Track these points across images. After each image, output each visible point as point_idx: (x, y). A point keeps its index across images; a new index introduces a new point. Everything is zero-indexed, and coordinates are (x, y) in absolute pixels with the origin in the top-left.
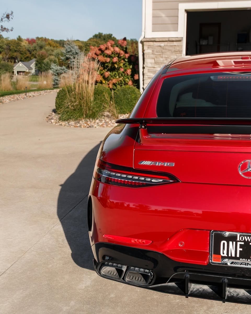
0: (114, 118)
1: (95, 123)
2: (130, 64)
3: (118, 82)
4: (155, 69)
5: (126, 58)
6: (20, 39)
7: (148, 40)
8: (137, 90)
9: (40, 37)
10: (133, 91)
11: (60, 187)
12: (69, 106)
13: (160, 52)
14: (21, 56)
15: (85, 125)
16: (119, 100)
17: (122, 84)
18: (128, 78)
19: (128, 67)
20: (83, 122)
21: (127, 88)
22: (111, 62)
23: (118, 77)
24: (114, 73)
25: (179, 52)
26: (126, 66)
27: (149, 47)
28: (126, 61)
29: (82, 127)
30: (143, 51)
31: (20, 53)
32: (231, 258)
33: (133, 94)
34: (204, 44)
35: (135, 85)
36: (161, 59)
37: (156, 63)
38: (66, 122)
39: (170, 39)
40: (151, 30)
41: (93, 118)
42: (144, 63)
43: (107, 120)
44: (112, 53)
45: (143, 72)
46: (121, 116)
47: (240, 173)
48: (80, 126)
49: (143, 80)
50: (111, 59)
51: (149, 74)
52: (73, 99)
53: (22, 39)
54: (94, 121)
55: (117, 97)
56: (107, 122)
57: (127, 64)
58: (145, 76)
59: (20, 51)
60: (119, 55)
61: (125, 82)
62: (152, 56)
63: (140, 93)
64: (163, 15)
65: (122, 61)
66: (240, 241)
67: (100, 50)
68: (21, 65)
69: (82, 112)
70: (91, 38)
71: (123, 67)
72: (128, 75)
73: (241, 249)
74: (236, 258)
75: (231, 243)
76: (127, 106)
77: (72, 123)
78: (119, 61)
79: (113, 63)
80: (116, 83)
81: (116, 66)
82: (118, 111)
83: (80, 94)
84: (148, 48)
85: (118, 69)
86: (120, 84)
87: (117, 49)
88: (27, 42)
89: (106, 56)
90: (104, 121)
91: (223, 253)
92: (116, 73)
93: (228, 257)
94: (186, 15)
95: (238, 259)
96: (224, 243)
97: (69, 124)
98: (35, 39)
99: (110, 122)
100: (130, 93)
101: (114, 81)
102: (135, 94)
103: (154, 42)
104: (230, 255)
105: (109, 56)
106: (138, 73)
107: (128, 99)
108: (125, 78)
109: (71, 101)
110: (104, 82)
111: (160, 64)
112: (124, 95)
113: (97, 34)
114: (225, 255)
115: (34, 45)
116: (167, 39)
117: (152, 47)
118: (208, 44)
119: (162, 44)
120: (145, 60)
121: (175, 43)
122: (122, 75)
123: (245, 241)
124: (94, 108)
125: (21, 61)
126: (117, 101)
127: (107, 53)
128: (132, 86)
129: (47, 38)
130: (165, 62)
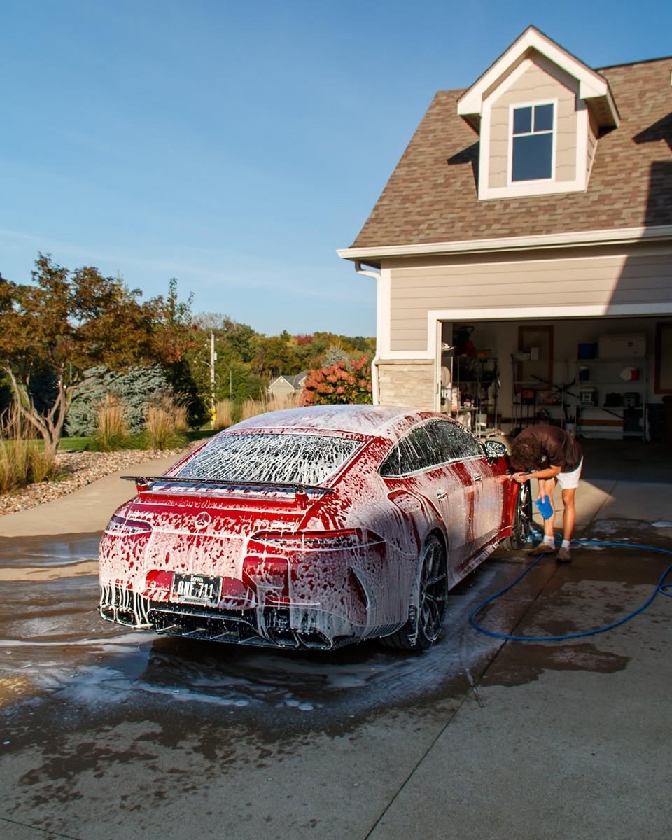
6: (286, 336)
7: (385, 362)
9: (320, 332)
13: (401, 381)
14: (283, 366)
25: (428, 381)
26: (360, 399)
27: (386, 372)
28: (360, 392)
30: (378, 378)
31: (283, 360)
36: (404, 391)
37: (396, 396)
39: (417, 362)
40: (389, 349)
42: (379, 396)
44: (338, 380)
53: (290, 336)
57: (361, 396)
59: (283, 357)
60: (348, 383)
62: (391, 386)
65: (353, 391)
66: (193, 582)
67: (323, 374)
68: (282, 381)
71: (355, 400)
73: (193, 589)
78: (349, 392)
79: (339, 395)
81: (344, 399)
84: (385, 374)
87: (344, 374)
88: (296, 342)
93: (183, 595)
94: (441, 326)
96: (181, 584)
98: (312, 335)
103: (394, 366)
111: (403, 397)
114: (181, 594)
115: (308, 346)
116: (411, 362)
117: (390, 372)
118: (530, 360)
119: (405, 369)
120: (381, 391)
121: (423, 368)
125: (283, 374)
129: (333, 333)
130: (409, 395)
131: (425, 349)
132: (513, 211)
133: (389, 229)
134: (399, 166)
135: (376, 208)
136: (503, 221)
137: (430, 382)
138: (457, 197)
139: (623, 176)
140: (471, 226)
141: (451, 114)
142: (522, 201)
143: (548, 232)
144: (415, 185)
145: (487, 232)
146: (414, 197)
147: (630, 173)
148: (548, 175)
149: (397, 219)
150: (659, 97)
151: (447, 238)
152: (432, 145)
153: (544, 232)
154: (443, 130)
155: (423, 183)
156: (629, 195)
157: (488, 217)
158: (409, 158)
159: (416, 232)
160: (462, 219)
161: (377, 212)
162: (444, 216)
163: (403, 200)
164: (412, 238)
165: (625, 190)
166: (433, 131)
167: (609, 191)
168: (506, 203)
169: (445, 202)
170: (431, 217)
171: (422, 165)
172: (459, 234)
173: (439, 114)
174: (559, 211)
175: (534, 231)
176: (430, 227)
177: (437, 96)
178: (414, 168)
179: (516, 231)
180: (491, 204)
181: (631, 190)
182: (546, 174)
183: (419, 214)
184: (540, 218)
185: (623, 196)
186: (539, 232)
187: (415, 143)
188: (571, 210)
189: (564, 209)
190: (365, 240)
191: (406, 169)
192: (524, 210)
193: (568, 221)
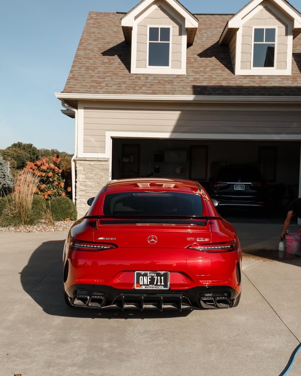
0: (51, 224)
1: (34, 228)
2: (63, 178)
3: (53, 193)
4: (86, 183)
5: (59, 173)
7: (80, 159)
8: (70, 200)
10: (67, 202)
11: (20, 275)
12: (9, 213)
13: (90, 169)
15: (25, 230)
16: (54, 209)
17: (56, 195)
18: (62, 190)
19: (62, 181)
20: (22, 228)
21: (62, 199)
22: (46, 176)
23: (52, 189)
24: (48, 186)
25: (106, 170)
26: (59, 180)
27: (81, 165)
28: (59, 176)
29: (22, 232)
30: (76, 167)
32: (145, 285)
33: (67, 204)
34: (126, 161)
35: (68, 196)
36: (92, 175)
37: (86, 178)
38: (7, 228)
39: (99, 159)
40: (82, 151)
41: (31, 224)
42: (76, 178)
43: (45, 226)
44: (48, 169)
45: (75, 185)
46: (56, 223)
47: (149, 242)
48: (20, 231)
49: (76, 192)
50: (46, 174)
51: (81, 187)
52: (13, 208)
54: (32, 227)
55: (53, 206)
56: (44, 228)
57: (61, 178)
58: (77, 189)
60: (53, 171)
61: (59, 193)
62: (83, 172)
63: (73, 203)
64: (93, 140)
65: (56, 175)
66: (149, 276)
67: (36, 165)
69: (21, 219)
70: (10, 147)
71: (56, 180)
72: (61, 187)
73: (150, 280)
74: (147, 285)
75: (145, 277)
76: (61, 214)
77: (12, 228)
78: (54, 175)
79: (48, 177)
80: (51, 195)
81: (51, 180)
82: (54, 218)
83: (20, 203)
84: (80, 165)
85: (53, 182)
86: (55, 195)
87: (52, 166)
89: (42, 171)
90: (41, 227)
91: (141, 283)
92: (50, 185)
93: (143, 285)
94: (112, 140)
95: (149, 285)
96: (141, 278)
97: (9, 230)
99: (47, 228)
100: (65, 203)
101: (49, 192)
102: (69, 204)
103: (85, 161)
104: (144, 284)
105: (45, 171)
106: (71, 186)
107: (63, 208)
108: (59, 190)
109: (11, 210)
110: (40, 193)
111: (91, 179)
112: (59, 204)
113: (16, 143)
114: (142, 284)
116: (96, 159)
117: (84, 165)
118: (129, 162)
119: (92, 163)
120: (77, 175)
121: (103, 163)
122: (56, 187)
123: (151, 276)
124: (31, 216)
126: (53, 210)
127: (42, 169)
128: (65, 197)
130: (94, 177)
131: (104, 152)
132: (150, 81)
133: (82, 84)
134: (78, 49)
135: (71, 72)
136: (147, 86)
137: (107, 171)
138: (118, 70)
139: (202, 69)
140: (130, 87)
141: (101, 25)
142: (155, 76)
143: (173, 94)
144: (91, 61)
145: (140, 91)
146: (93, 68)
147: (205, 68)
148: (168, 65)
149: (86, 79)
150: (208, 32)
151: (119, 92)
152: (95, 40)
153: (171, 94)
154: (99, 33)
155: (96, 61)
156: (208, 79)
157: (138, 83)
158: (83, 45)
159: (100, 87)
160: (124, 83)
161: (72, 74)
162: (114, 80)
163: (86, 68)
164: (98, 90)
165: (205, 77)
166: (94, 33)
167: (197, 76)
168: (147, 76)
169: (112, 73)
170: (106, 79)
171: (92, 50)
172: (125, 91)
173: (94, 24)
174: (176, 84)
175: (165, 93)
176: (107, 85)
177: (90, 14)
178: (88, 52)
179: (156, 92)
180: (138, 76)
181: (208, 77)
182: (167, 64)
183: (99, 77)
184: (167, 86)
185: (205, 79)
186: (168, 93)
187: (84, 38)
188: (181, 84)
189: (178, 83)
190: (70, 89)
191: (83, 51)
192: (157, 81)
193: (182, 89)
